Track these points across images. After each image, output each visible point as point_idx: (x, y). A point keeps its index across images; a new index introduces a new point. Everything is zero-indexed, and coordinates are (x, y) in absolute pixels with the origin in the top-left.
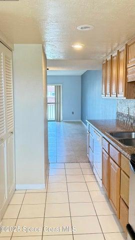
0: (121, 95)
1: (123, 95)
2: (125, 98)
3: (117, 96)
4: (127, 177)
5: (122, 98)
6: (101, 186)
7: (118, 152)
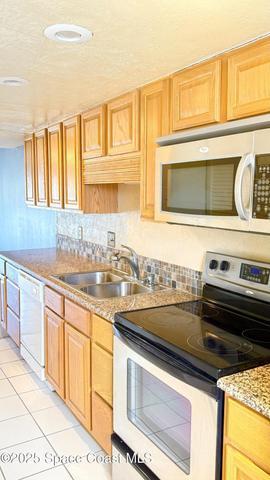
0: (73, 206)
1: (77, 207)
2: (81, 212)
3: (63, 207)
4: (109, 355)
5: (75, 212)
6: (43, 379)
7: (86, 312)
